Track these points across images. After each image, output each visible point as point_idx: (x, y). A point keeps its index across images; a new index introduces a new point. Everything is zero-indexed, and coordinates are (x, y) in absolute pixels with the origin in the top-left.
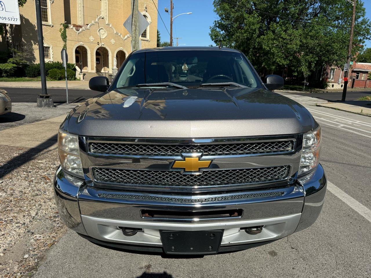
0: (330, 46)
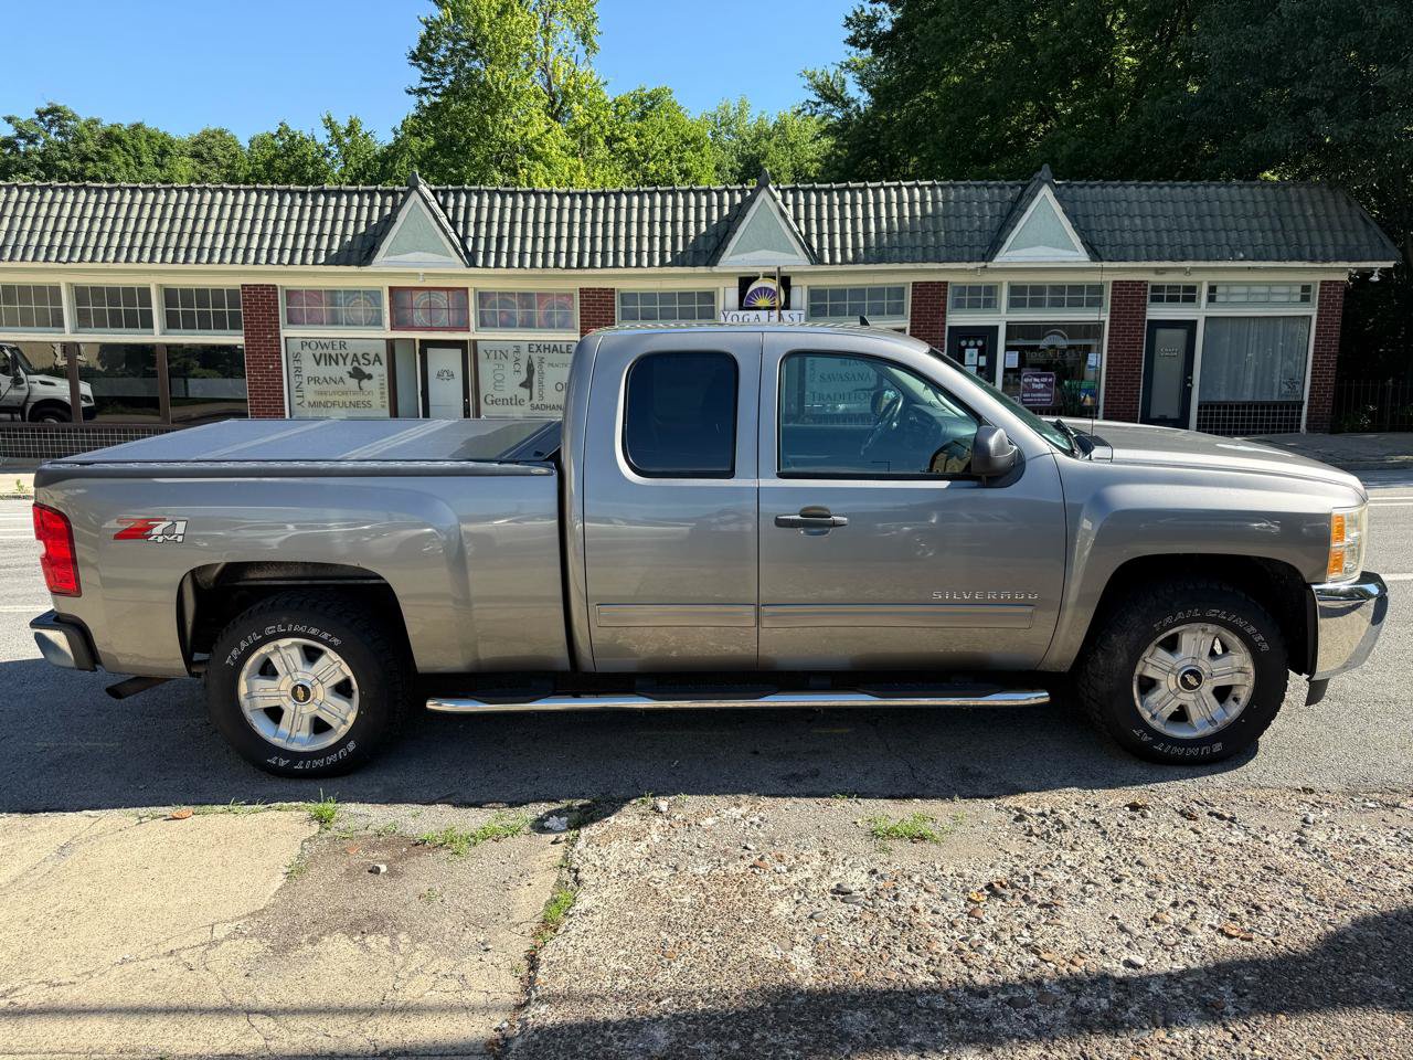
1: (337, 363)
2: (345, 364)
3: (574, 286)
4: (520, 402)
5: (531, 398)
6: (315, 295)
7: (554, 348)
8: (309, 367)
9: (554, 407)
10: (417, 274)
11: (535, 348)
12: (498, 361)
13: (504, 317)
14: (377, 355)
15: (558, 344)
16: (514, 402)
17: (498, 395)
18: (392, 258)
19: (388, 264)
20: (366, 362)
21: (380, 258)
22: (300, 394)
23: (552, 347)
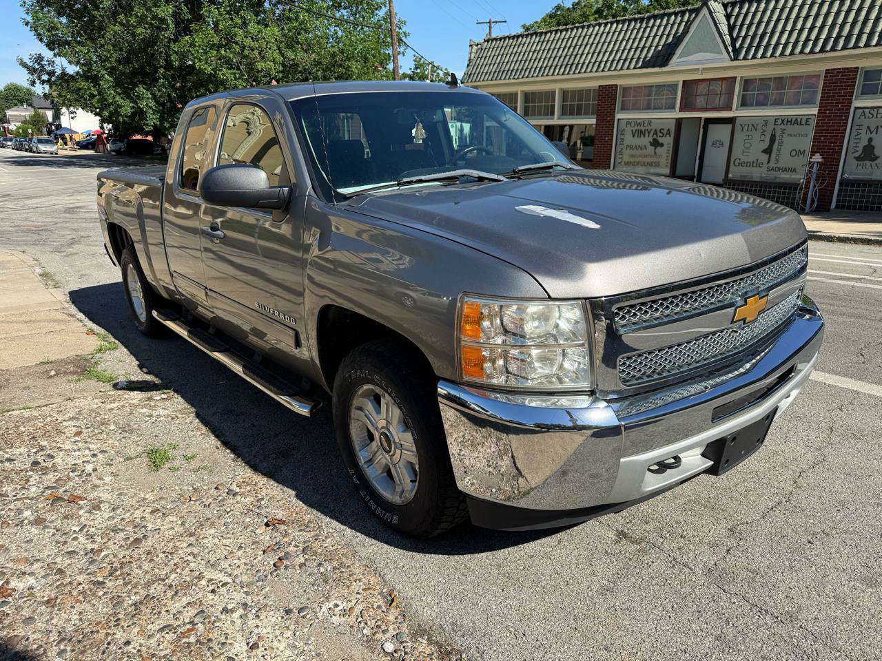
0: (341, 66)
1: (644, 136)
2: (649, 136)
3: (821, 68)
4: (759, 165)
5: (769, 162)
6: (638, 89)
7: (796, 121)
8: (629, 139)
9: (785, 170)
10: (698, 69)
11: (780, 122)
12: (749, 133)
13: (761, 98)
14: (669, 130)
15: (799, 118)
16: (755, 165)
17: (745, 159)
18: (682, 59)
19: (679, 64)
20: (661, 135)
21: (674, 60)
22: (621, 156)
23: (794, 120)
